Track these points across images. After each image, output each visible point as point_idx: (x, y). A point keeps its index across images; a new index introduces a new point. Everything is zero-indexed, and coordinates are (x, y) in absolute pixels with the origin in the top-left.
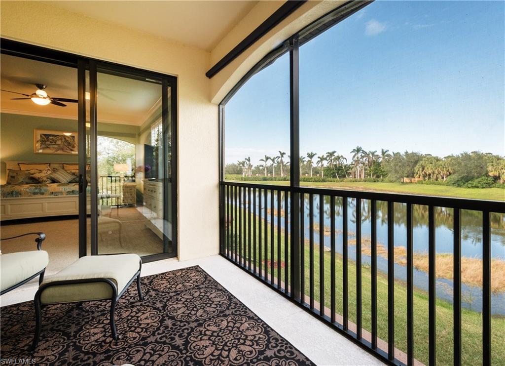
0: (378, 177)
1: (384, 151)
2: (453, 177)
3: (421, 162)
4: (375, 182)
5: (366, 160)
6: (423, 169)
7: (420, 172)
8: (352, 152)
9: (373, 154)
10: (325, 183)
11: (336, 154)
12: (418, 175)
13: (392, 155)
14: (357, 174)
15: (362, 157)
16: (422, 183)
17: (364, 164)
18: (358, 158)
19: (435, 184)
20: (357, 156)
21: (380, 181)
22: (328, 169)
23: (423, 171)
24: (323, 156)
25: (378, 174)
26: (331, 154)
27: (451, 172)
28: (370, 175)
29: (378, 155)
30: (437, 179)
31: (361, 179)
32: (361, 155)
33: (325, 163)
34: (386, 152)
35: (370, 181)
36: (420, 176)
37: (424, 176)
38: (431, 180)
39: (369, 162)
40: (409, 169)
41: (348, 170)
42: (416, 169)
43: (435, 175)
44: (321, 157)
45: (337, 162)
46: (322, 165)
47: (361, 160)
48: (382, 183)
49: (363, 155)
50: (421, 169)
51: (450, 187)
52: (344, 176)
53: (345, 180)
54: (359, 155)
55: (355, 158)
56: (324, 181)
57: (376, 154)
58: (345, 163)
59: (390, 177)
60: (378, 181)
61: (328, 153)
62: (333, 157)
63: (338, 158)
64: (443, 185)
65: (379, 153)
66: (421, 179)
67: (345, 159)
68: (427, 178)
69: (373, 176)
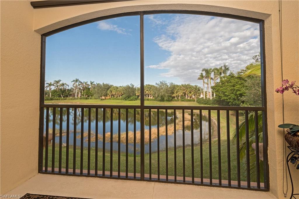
0: (88, 96)
1: (92, 82)
2: (123, 96)
3: (110, 89)
4: (87, 99)
5: (81, 86)
6: (111, 92)
7: (110, 94)
8: (73, 81)
9: (86, 83)
10: (52, 101)
11: (61, 83)
12: (109, 95)
13: (96, 84)
14: (76, 94)
15: (79, 85)
16: (111, 99)
17: (80, 89)
18: (76, 85)
19: (116, 100)
20: (76, 84)
21: (89, 98)
22: (55, 91)
23: (111, 93)
24: (51, 83)
26: (58, 82)
27: (123, 93)
29: (88, 84)
30: (117, 97)
31: (78, 98)
32: (78, 84)
33: (53, 88)
34: (93, 83)
35: (84, 99)
36: (110, 95)
38: (115, 97)
39: (83, 88)
40: (105, 92)
41: (70, 92)
42: (108, 92)
43: (116, 95)
44: (49, 83)
45: (62, 87)
46: (50, 89)
47: (78, 86)
48: (90, 100)
49: (80, 83)
51: (122, 101)
52: (67, 96)
53: (68, 98)
54: (77, 83)
55: (75, 85)
56: (52, 99)
57: (87, 83)
58: (67, 88)
59: (95, 97)
60: (88, 99)
61: (56, 81)
62: (59, 84)
63: (63, 85)
64: (120, 100)
65: (89, 83)
66: (110, 97)
67: (68, 85)
68: (113, 97)
69: (85, 96)
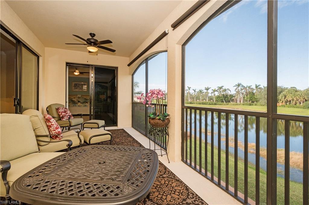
0: (253, 102)
1: (257, 85)
2: (308, 102)
3: (284, 93)
4: (250, 105)
5: (244, 91)
6: (285, 97)
7: (283, 99)
8: (235, 86)
9: (249, 87)
10: (216, 106)
11: (224, 88)
12: (281, 101)
13: (263, 88)
14: (238, 100)
15: (242, 90)
16: (285, 107)
17: (243, 94)
18: (238, 90)
19: (294, 107)
20: (238, 89)
22: (218, 97)
23: (285, 98)
24: (215, 89)
25: (253, 100)
26: (221, 88)
27: (307, 99)
28: (247, 101)
29: (252, 88)
30: (295, 104)
31: (241, 103)
32: (241, 89)
33: (217, 94)
34: (259, 86)
35: (247, 105)
36: (282, 102)
37: (286, 102)
38: (292, 104)
39: (246, 92)
41: (232, 97)
42: (280, 97)
43: (294, 101)
44: (214, 89)
45: (224, 93)
46: (215, 95)
47: (241, 91)
48: (255, 106)
49: (242, 88)
50: (283, 97)
51: (305, 110)
52: (229, 102)
53: (230, 103)
54: (240, 88)
55: (237, 90)
56: (215, 104)
57: (251, 87)
58: (229, 93)
59: (261, 102)
60: (253, 105)
61: (218, 87)
62: (222, 90)
63: (225, 90)
64: (301, 108)
65: (254, 87)
66: (284, 104)
67: (230, 91)
68: (288, 103)
69: (249, 101)
